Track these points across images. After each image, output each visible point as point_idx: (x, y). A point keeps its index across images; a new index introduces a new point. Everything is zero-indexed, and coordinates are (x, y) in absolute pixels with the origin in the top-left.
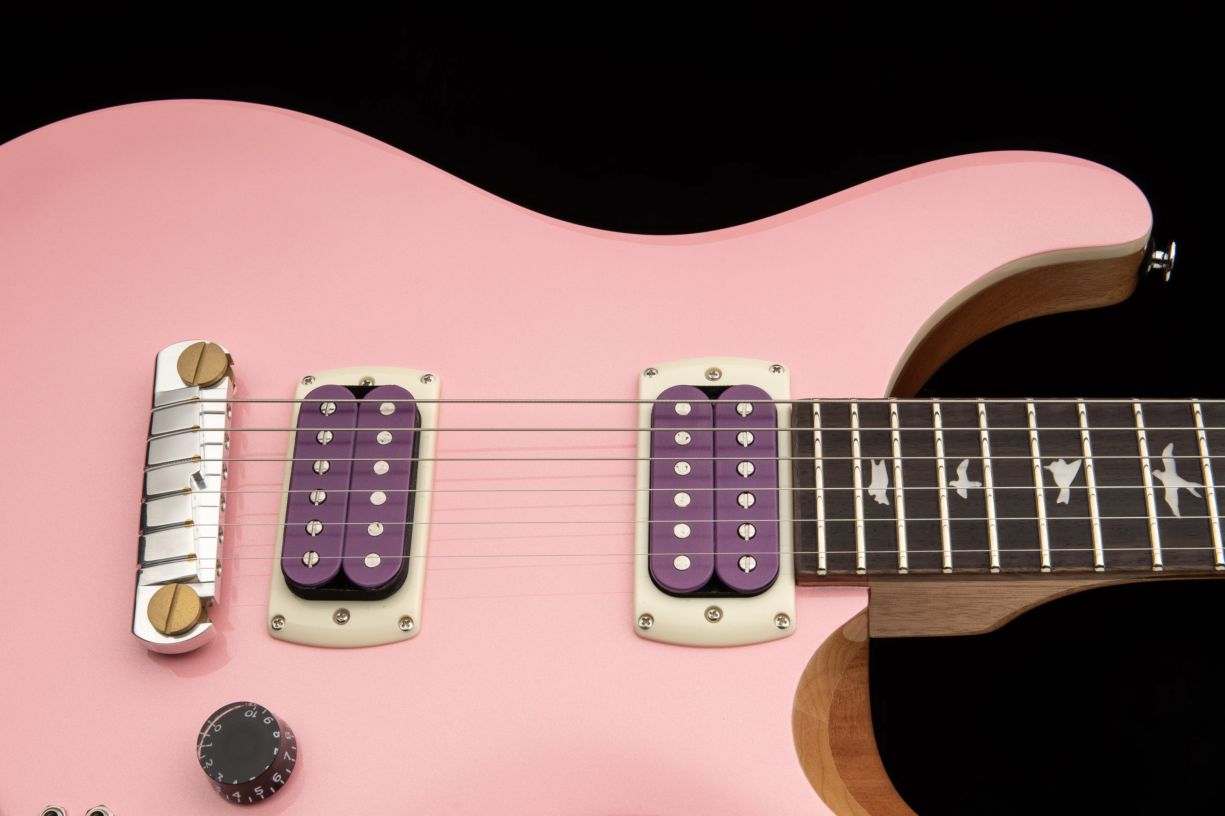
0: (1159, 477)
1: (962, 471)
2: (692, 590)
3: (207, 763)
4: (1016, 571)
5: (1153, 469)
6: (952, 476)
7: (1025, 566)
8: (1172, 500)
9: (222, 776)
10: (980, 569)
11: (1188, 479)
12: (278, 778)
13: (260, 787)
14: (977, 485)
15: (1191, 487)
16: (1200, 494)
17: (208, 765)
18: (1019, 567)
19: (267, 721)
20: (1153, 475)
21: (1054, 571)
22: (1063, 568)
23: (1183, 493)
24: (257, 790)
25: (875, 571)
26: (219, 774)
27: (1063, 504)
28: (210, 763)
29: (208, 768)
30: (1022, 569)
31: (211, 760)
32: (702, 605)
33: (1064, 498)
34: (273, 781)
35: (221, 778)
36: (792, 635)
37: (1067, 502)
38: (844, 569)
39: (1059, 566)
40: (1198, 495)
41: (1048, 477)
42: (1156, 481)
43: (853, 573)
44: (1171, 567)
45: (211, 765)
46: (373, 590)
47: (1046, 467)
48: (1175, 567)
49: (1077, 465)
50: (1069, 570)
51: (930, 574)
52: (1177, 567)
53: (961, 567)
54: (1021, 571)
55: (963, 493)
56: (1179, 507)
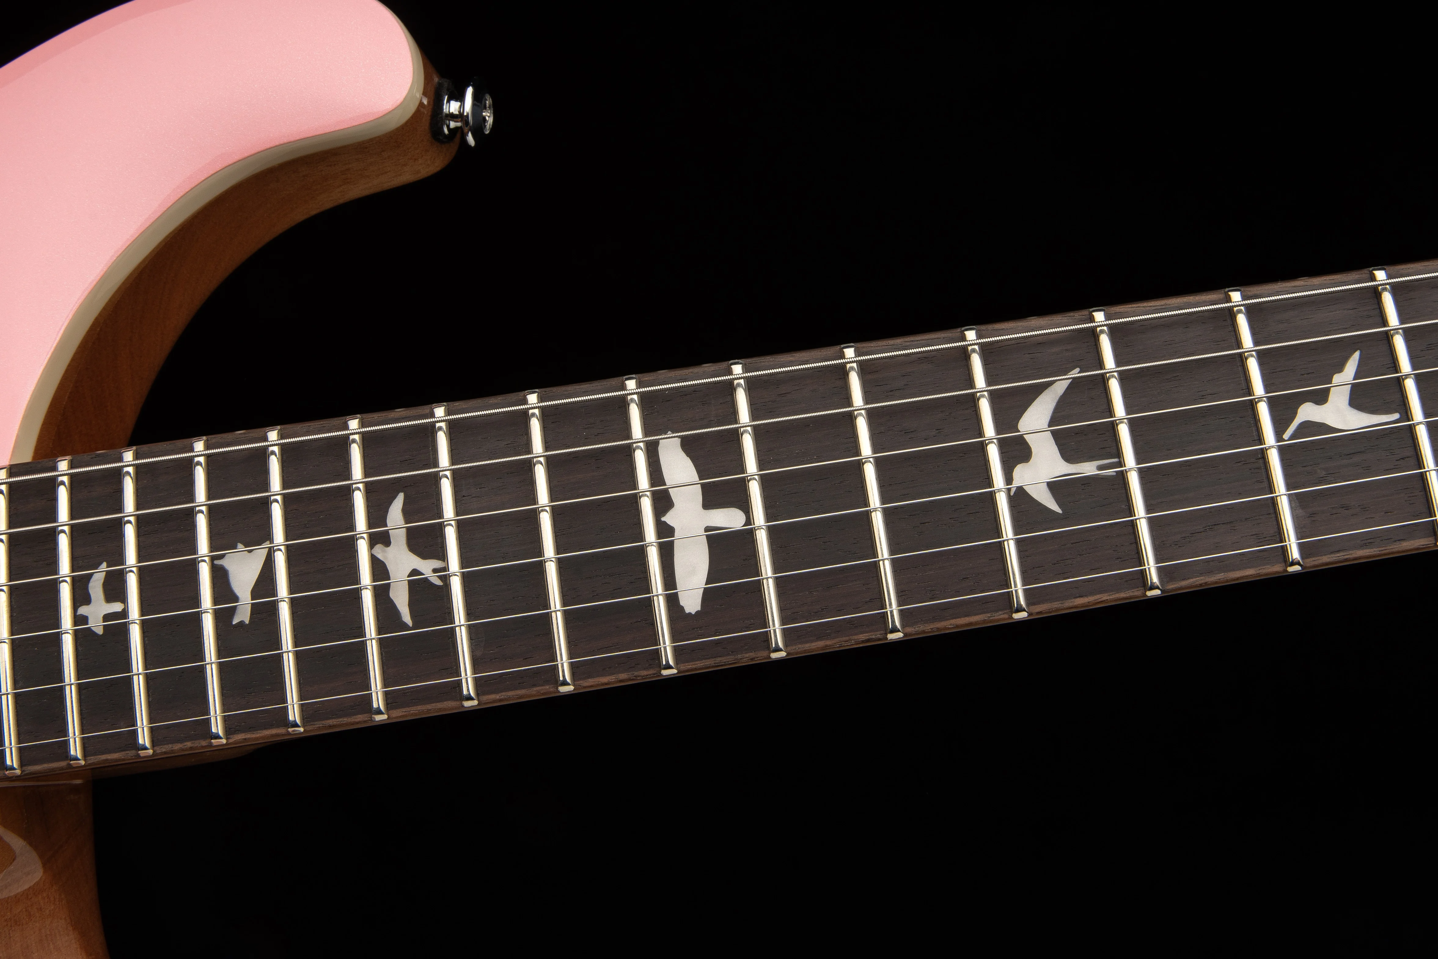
0: (380, 556)
1: (96, 587)
4: (176, 748)
5: (372, 545)
6: (81, 597)
7: (189, 738)
8: (400, 598)
10: (125, 752)
11: (424, 555)
14: (117, 607)
15: (427, 567)
16: (442, 581)
20: (371, 554)
21: (231, 741)
22: (243, 734)
27: (241, 623)
30: (185, 744)
33: (243, 615)
37: (247, 622)
39: (237, 731)
40: (438, 582)
41: (220, 576)
44: (398, 710)
47: (216, 562)
48: (405, 709)
49: (260, 554)
50: (254, 736)
51: (53, 770)
52: (408, 709)
53: (95, 754)
54: (183, 747)
55: (96, 625)
56: (409, 605)
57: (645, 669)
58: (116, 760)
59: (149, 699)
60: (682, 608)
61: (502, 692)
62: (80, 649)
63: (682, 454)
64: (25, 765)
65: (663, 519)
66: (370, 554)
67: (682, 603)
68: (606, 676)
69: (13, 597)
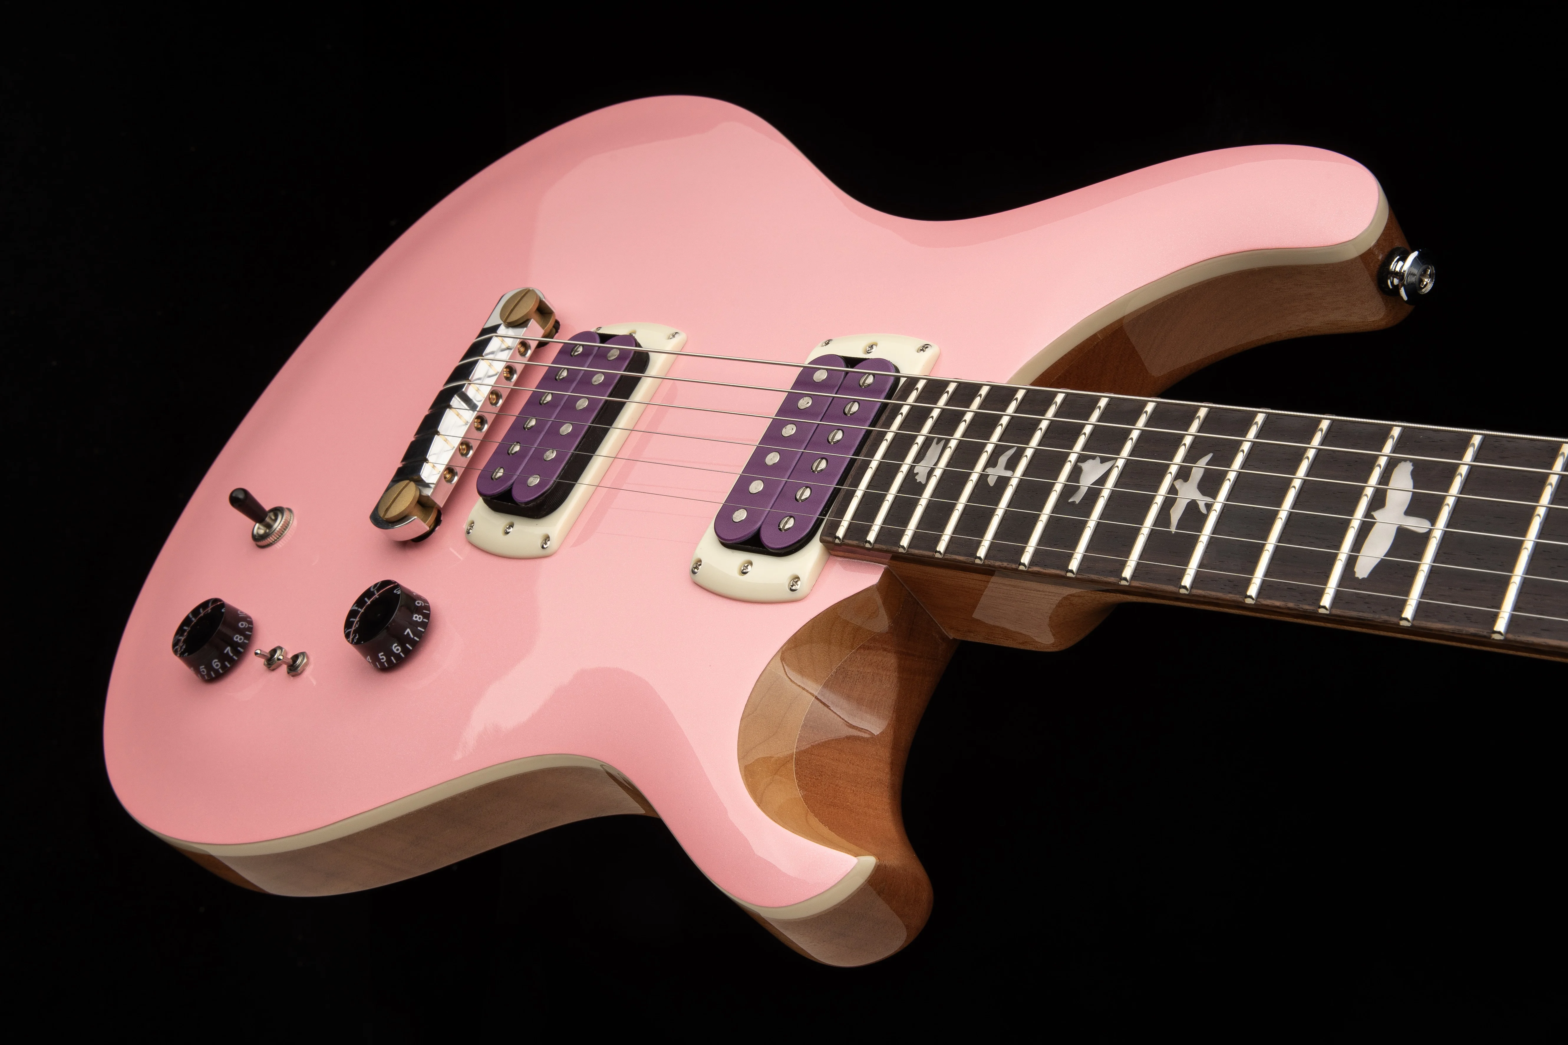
0: (1177, 487)
2: (734, 542)
4: (997, 562)
7: (1006, 561)
8: (1176, 514)
10: (967, 558)
12: (398, 650)
15: (1202, 501)
18: (1001, 561)
19: (418, 603)
21: (1030, 570)
22: (1037, 568)
23: (1192, 506)
24: (381, 656)
25: (881, 546)
30: (1004, 563)
32: (740, 557)
33: (1078, 496)
34: (392, 650)
36: (802, 599)
37: (1077, 503)
38: (857, 540)
39: (1036, 565)
40: (1204, 512)
41: (1076, 473)
42: (1173, 490)
43: (862, 545)
44: (1137, 582)
46: (523, 506)
47: (1078, 465)
48: (1141, 583)
49: (1105, 467)
50: (1044, 571)
51: (924, 556)
52: (1143, 583)
53: (952, 553)
54: (1001, 565)
55: (991, 481)
56: (1179, 520)
57: (1309, 605)
58: (961, 562)
59: (997, 530)
60: (1355, 572)
61: (1207, 590)
62: (975, 490)
63: (1410, 477)
64: (910, 548)
65: (1373, 513)
66: (1171, 483)
67: (1356, 570)
68: (1280, 601)
69: (956, 452)
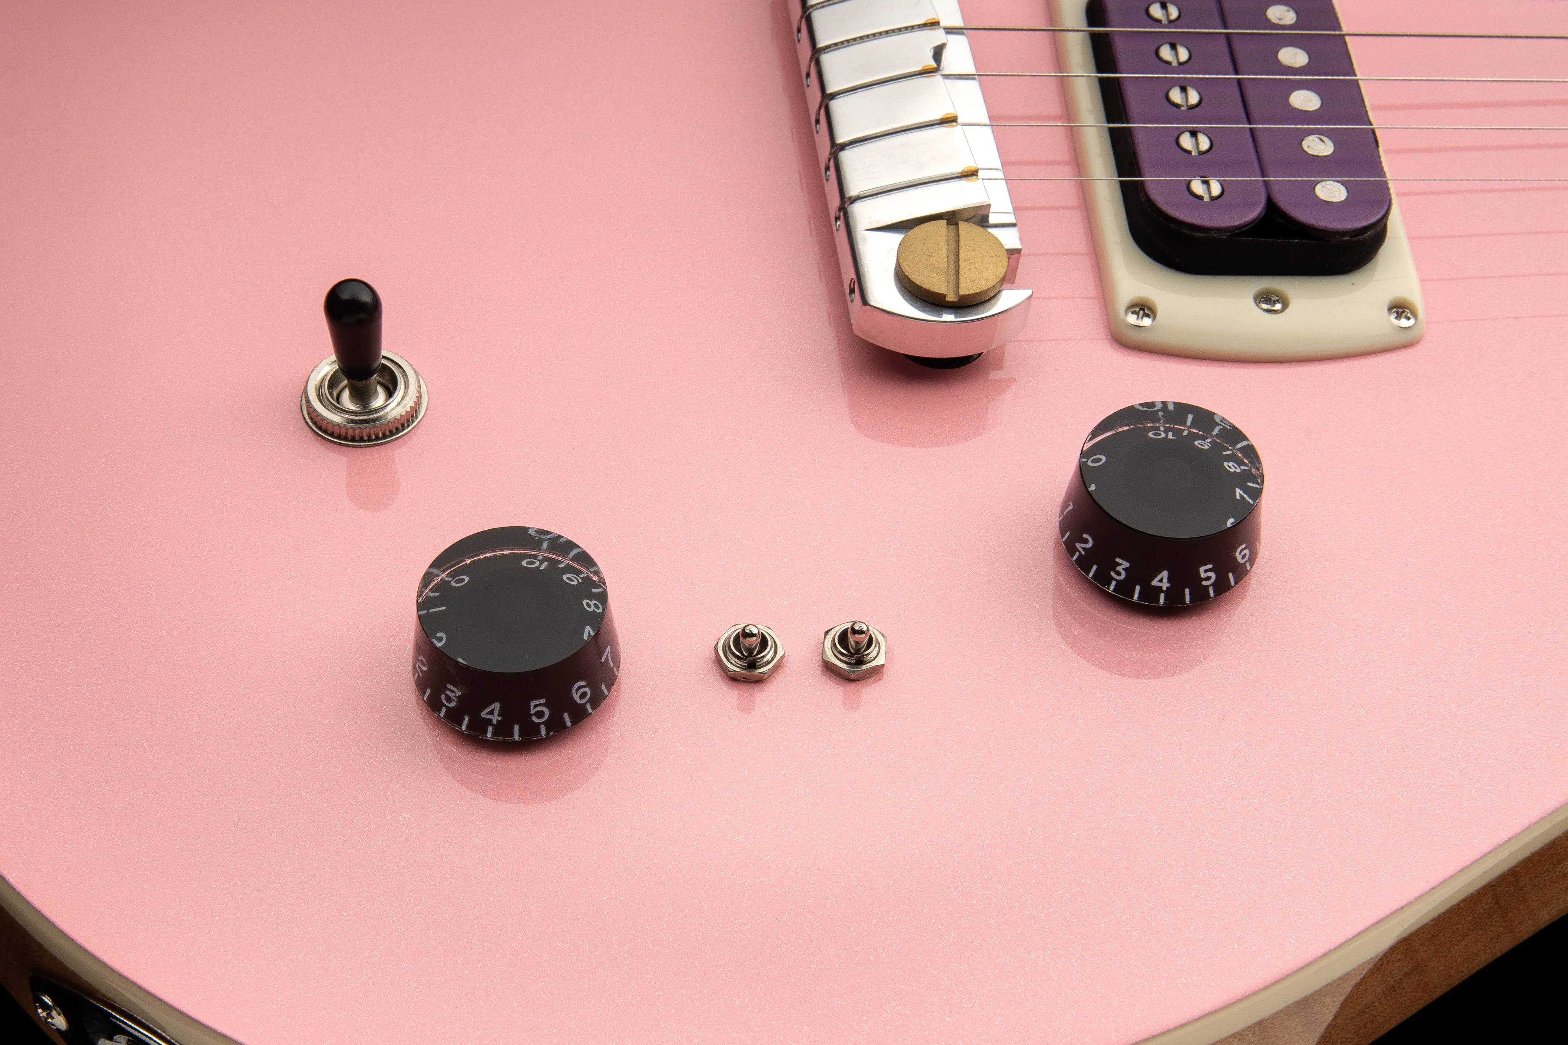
3: (1078, 545)
9: (1126, 565)
12: (1244, 556)
13: (1211, 566)
17: (1083, 548)
24: (1206, 571)
26: (1118, 560)
28: (1086, 541)
29: (1083, 553)
31: (1085, 536)
34: (1235, 559)
35: (1124, 569)
45: (1089, 545)
46: (1345, 238)
